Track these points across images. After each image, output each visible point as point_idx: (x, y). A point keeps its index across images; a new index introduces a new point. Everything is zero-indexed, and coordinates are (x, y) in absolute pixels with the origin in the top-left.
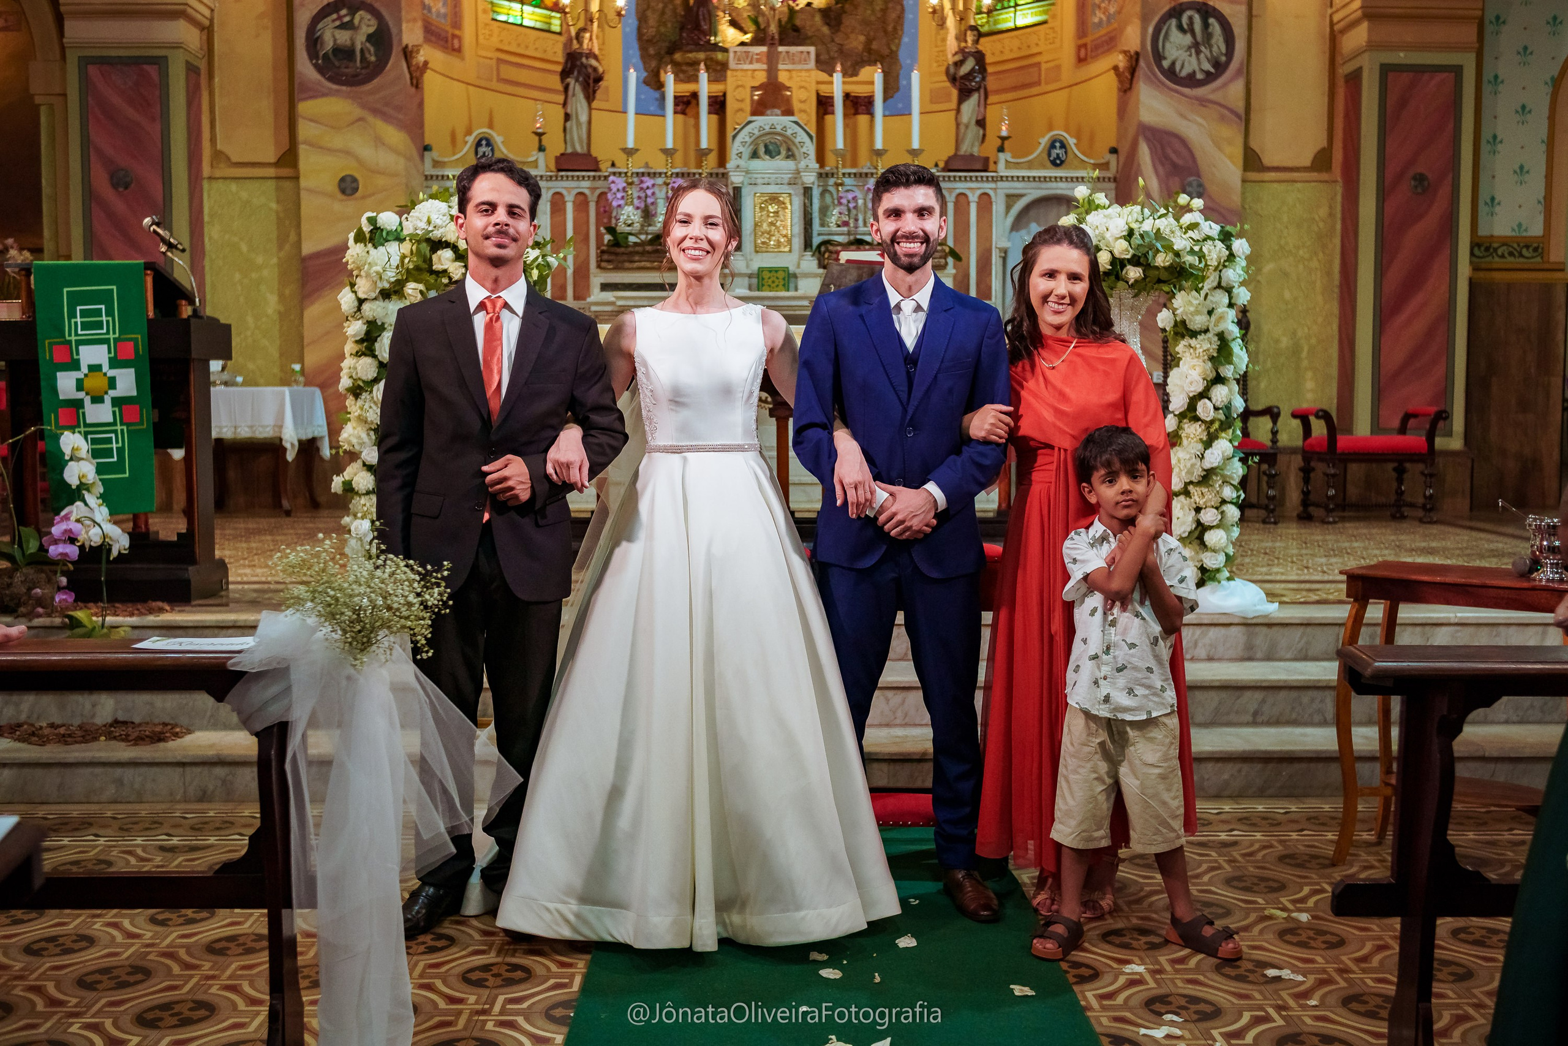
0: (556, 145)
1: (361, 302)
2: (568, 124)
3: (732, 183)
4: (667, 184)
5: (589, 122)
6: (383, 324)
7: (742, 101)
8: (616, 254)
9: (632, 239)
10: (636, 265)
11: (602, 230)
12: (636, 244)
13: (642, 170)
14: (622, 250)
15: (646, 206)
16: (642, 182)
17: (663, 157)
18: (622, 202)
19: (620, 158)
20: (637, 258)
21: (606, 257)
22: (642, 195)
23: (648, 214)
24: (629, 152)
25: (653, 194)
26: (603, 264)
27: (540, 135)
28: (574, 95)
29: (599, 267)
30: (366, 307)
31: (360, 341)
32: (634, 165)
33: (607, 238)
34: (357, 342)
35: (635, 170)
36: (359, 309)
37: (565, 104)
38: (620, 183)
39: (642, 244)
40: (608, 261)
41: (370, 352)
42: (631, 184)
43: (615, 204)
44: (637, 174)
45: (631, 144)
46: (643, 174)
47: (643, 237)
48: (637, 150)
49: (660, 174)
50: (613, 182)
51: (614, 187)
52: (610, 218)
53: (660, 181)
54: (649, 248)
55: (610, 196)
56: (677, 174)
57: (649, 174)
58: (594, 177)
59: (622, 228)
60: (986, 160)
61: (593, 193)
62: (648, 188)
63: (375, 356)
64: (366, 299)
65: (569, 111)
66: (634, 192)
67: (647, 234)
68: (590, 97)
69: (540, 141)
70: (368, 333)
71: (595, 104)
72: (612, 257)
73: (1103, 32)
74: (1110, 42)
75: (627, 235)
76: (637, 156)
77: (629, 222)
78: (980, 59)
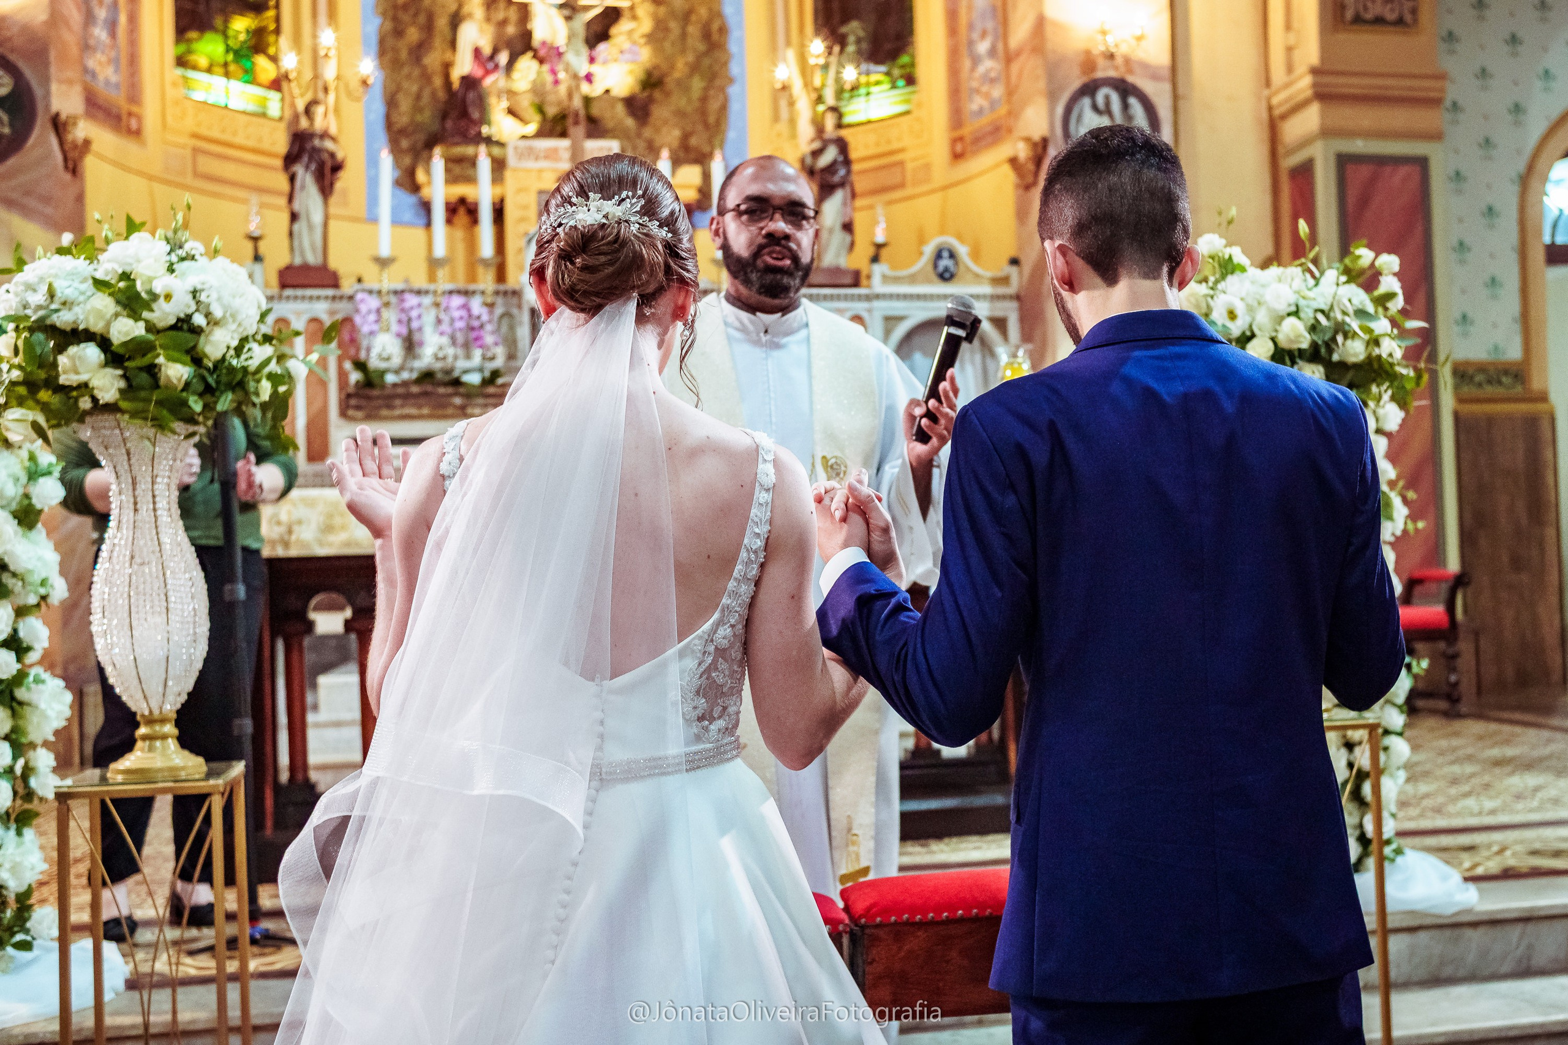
0: (278, 255)
2: (296, 227)
3: (528, 302)
4: (437, 305)
5: (325, 225)
7: (525, 207)
8: (369, 398)
9: (390, 378)
10: (397, 412)
11: (347, 366)
12: (395, 385)
13: (400, 286)
14: (378, 394)
15: (410, 332)
16: (402, 301)
18: (375, 327)
19: (370, 271)
20: (396, 403)
21: (353, 402)
22: (404, 317)
23: (410, 345)
24: (383, 263)
25: (419, 317)
26: (351, 412)
27: (255, 239)
28: (303, 187)
29: (342, 415)
32: (389, 281)
33: (355, 376)
35: (394, 287)
37: (291, 198)
38: (374, 303)
39: (405, 384)
40: (358, 408)
43: (365, 329)
44: (396, 292)
45: (385, 252)
46: (403, 292)
47: (405, 375)
48: (392, 260)
49: (427, 292)
50: (362, 301)
51: (363, 308)
52: (358, 350)
53: (427, 300)
54: (415, 389)
55: (358, 320)
56: (451, 292)
57: (411, 291)
58: (334, 298)
59: (375, 363)
60: (857, 273)
62: (411, 309)
65: (297, 206)
66: (391, 316)
67: (412, 370)
68: (326, 189)
69: (256, 249)
71: (333, 200)
72: (363, 402)
73: (985, 120)
74: (996, 133)
75: (382, 373)
76: (394, 268)
77: (385, 355)
78: (842, 146)
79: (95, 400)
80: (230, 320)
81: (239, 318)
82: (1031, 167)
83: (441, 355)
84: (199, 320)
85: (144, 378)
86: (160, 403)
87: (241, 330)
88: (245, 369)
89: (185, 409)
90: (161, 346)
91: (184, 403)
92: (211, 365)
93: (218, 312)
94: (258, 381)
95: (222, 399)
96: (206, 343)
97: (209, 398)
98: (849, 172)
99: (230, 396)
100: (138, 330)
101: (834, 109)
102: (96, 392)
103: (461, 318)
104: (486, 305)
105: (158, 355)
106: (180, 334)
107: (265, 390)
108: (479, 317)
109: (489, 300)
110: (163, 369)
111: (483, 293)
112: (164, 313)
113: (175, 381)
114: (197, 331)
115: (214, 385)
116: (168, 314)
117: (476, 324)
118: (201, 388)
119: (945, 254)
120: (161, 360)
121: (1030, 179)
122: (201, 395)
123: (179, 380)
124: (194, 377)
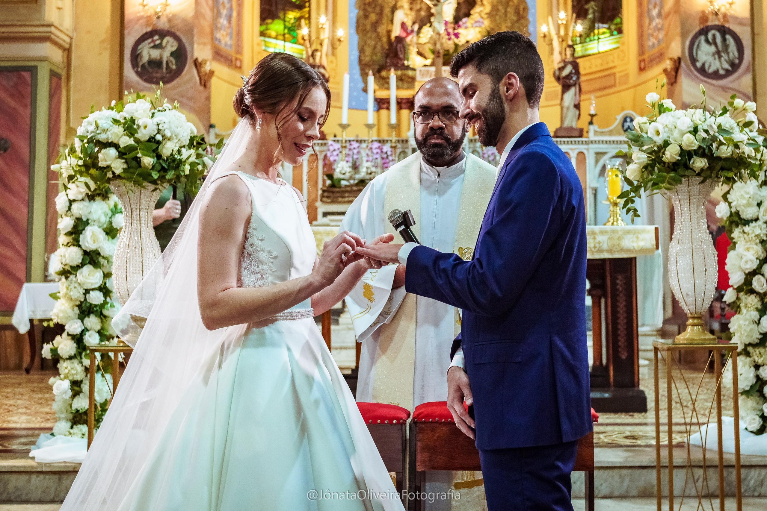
1: (71, 202)
3: (411, 145)
4: (368, 147)
6: (88, 220)
8: (333, 192)
9: (344, 183)
10: (346, 199)
11: (325, 177)
12: (346, 186)
13: (352, 138)
14: (337, 189)
15: (354, 161)
16: (351, 145)
17: (366, 130)
18: (336, 158)
19: (338, 130)
20: (347, 195)
21: (326, 194)
22: (352, 154)
23: (355, 167)
24: (344, 127)
25: (359, 153)
26: (325, 199)
29: (321, 200)
30: (75, 206)
31: (69, 234)
32: (348, 135)
33: (328, 182)
34: (66, 234)
35: (348, 139)
36: (70, 209)
38: (337, 146)
39: (351, 186)
40: (328, 197)
41: (76, 243)
42: (345, 147)
43: (333, 159)
44: (350, 141)
45: (345, 121)
46: (352, 141)
47: (352, 182)
48: (349, 125)
49: (365, 141)
51: (332, 148)
52: (331, 169)
53: (364, 145)
55: (330, 155)
56: (375, 141)
58: (322, 144)
59: (337, 175)
60: (581, 130)
61: (321, 154)
62: (354, 148)
63: (80, 246)
64: (74, 201)
67: (355, 179)
70: (75, 227)
72: (330, 194)
73: (655, 50)
74: (660, 57)
75: (340, 180)
76: (348, 129)
77: (343, 172)
78: (576, 66)
79: (114, 173)
80: (175, 137)
81: (179, 137)
82: (673, 73)
83: (369, 172)
84: (159, 137)
85: (134, 163)
86: (138, 174)
87: (180, 143)
88: (180, 160)
89: (150, 178)
90: (140, 149)
91: (150, 175)
92: (166, 158)
93: (168, 134)
94: (185, 165)
95: (169, 174)
96: (163, 148)
97: (162, 172)
98: (578, 78)
99: (173, 172)
100: (131, 141)
101: (571, 46)
102: (113, 169)
103: (377, 153)
104: (392, 147)
105: (138, 153)
106: (151, 144)
107: (187, 169)
108: (386, 153)
109: (394, 145)
110: (142, 159)
111: (391, 141)
112: (143, 134)
113: (147, 165)
114: (159, 143)
115: (166, 167)
116: (145, 135)
117: (385, 156)
118: (159, 168)
119: (628, 120)
120: (139, 155)
121: (673, 80)
122: (159, 172)
123: (149, 164)
124: (156, 163)
